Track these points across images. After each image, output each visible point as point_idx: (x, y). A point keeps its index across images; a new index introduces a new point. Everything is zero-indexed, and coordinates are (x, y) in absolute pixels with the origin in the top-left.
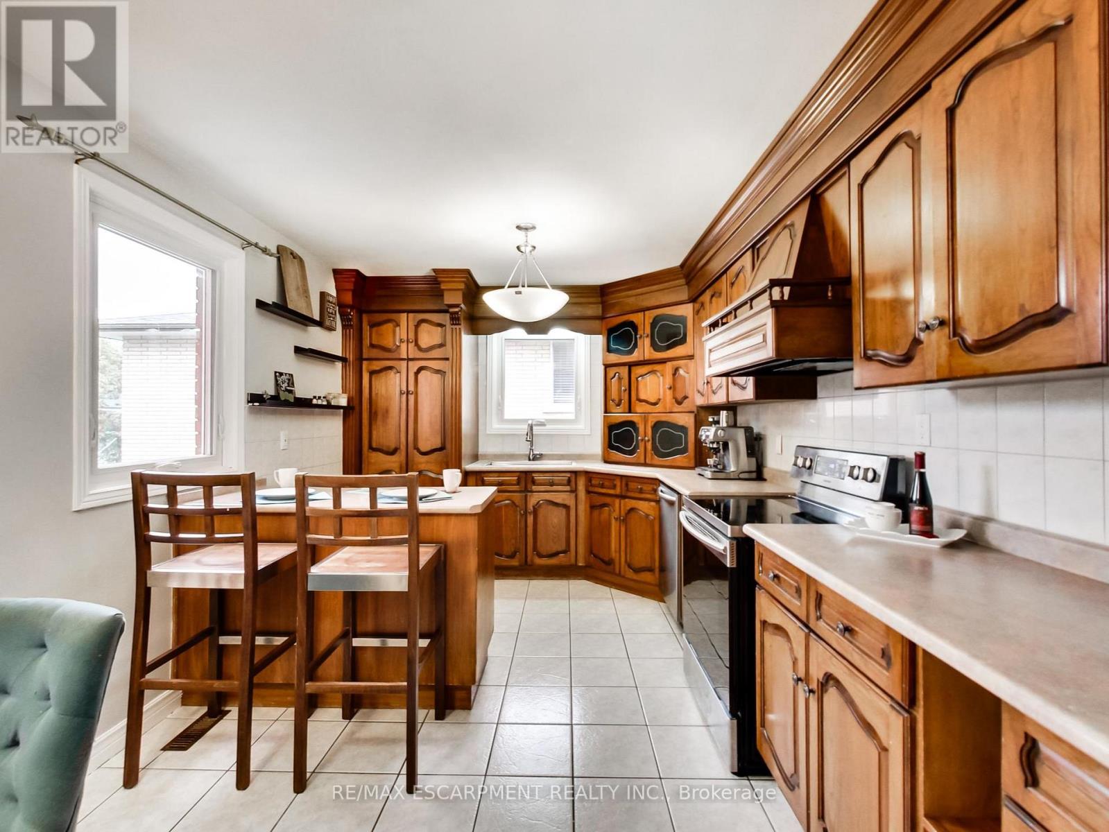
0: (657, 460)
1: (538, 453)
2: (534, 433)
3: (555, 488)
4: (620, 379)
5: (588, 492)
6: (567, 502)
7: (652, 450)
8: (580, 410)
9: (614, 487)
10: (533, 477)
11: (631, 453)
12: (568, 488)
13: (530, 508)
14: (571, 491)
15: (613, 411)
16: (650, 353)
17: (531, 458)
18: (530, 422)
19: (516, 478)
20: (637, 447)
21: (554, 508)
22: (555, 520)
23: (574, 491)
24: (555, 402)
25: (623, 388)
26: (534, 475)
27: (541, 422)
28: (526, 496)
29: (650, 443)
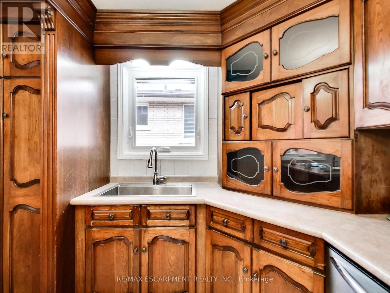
0: (288, 193)
1: (162, 177)
2: (158, 158)
3: (173, 222)
4: (239, 107)
5: (209, 228)
6: (186, 238)
7: (282, 181)
8: (199, 138)
9: (243, 230)
10: (148, 211)
11: (256, 181)
12: (187, 222)
13: (145, 243)
14: (191, 226)
15: (232, 139)
16: (280, 71)
17: (156, 181)
18: (153, 149)
19: (131, 211)
20: (261, 176)
21: (172, 245)
22: (173, 258)
23: (194, 226)
24: (185, 138)
25: (243, 115)
26: (149, 208)
27: (166, 149)
28: (140, 232)
29: (279, 173)
